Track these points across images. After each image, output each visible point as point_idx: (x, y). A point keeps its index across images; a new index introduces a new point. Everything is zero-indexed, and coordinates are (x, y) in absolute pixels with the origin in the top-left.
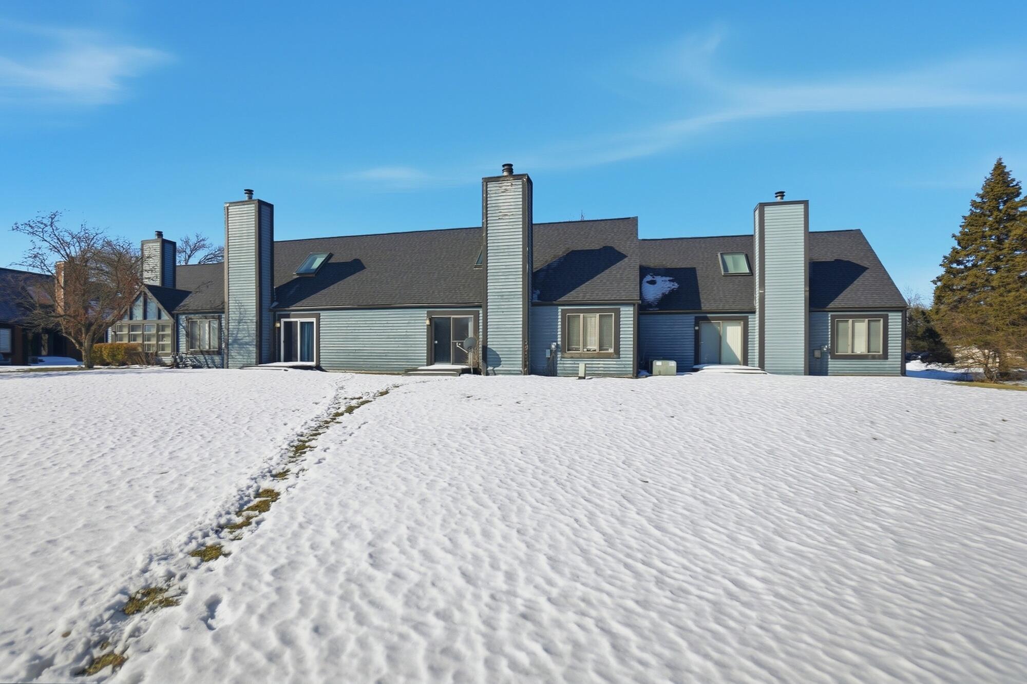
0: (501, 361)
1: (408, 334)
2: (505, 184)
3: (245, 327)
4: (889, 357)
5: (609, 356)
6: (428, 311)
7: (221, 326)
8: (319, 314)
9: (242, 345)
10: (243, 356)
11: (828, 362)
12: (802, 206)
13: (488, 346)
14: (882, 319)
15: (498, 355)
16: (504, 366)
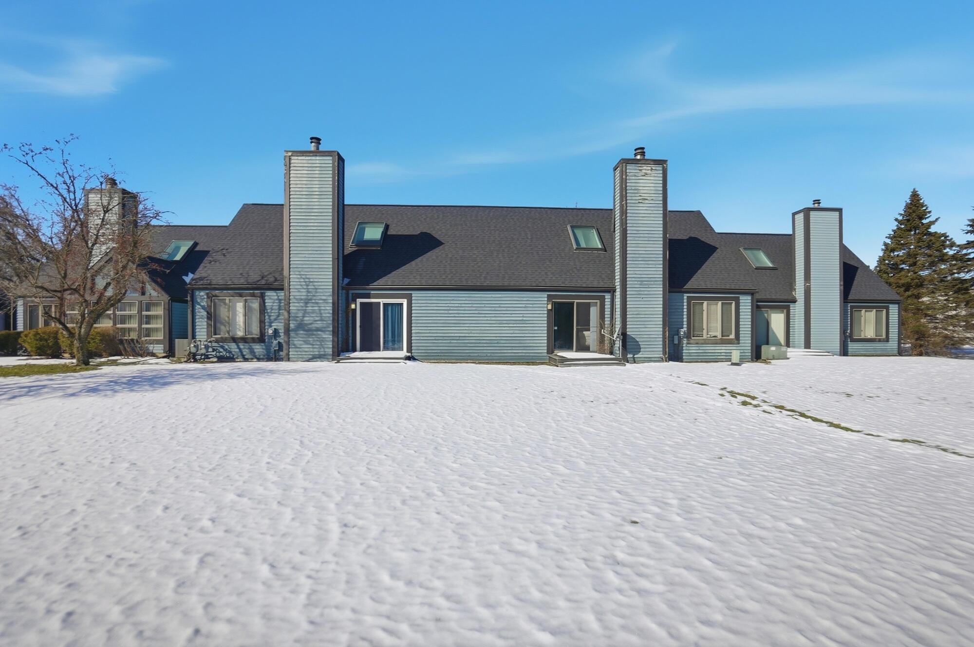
0: (640, 348)
1: (525, 319)
2: (645, 168)
3: (316, 308)
4: (890, 340)
5: (730, 342)
6: (548, 295)
7: (265, 306)
8: (411, 294)
9: (310, 331)
10: (313, 345)
11: (848, 344)
12: (837, 214)
13: (628, 333)
14: (885, 310)
15: (638, 342)
16: (644, 353)
